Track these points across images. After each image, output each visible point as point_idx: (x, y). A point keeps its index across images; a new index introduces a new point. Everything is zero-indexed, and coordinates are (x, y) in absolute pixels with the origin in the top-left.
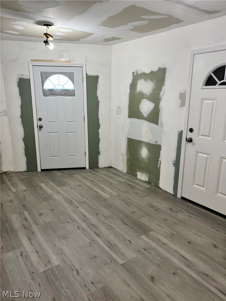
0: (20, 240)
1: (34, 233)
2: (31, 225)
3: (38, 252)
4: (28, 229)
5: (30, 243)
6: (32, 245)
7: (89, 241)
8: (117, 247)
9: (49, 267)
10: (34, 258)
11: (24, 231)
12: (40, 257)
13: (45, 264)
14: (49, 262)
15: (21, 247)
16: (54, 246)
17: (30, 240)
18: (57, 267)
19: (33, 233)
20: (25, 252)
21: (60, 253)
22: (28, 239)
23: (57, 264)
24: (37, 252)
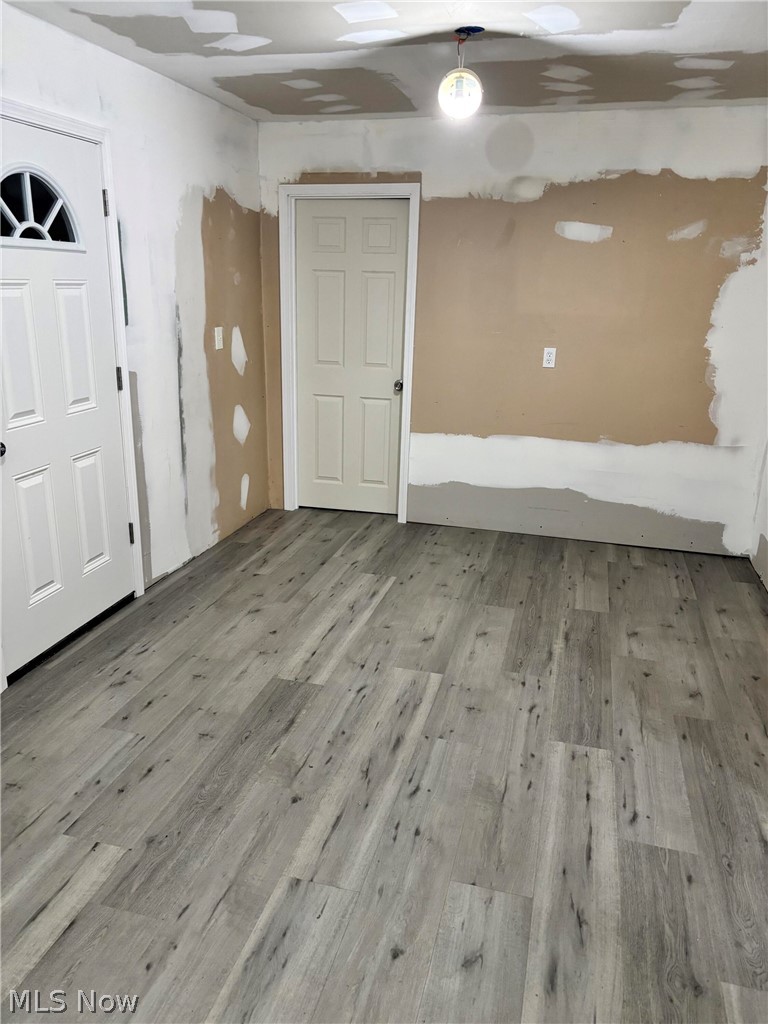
0: (622, 870)
1: (560, 870)
2: (551, 916)
3: (585, 795)
4: (572, 905)
5: (593, 837)
6: (591, 828)
7: (439, 744)
8: (403, 696)
9: (581, 749)
10: (604, 789)
11: (594, 904)
12: (589, 783)
13: (586, 759)
14: (573, 757)
15: (626, 841)
16: (533, 786)
17: (589, 849)
18: (563, 738)
19: (564, 872)
20: (621, 818)
21: (532, 759)
22: (594, 856)
23: (561, 743)
24: (588, 796)
